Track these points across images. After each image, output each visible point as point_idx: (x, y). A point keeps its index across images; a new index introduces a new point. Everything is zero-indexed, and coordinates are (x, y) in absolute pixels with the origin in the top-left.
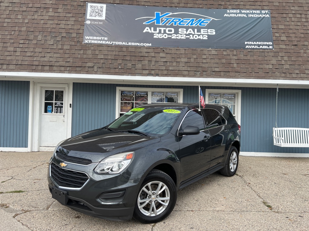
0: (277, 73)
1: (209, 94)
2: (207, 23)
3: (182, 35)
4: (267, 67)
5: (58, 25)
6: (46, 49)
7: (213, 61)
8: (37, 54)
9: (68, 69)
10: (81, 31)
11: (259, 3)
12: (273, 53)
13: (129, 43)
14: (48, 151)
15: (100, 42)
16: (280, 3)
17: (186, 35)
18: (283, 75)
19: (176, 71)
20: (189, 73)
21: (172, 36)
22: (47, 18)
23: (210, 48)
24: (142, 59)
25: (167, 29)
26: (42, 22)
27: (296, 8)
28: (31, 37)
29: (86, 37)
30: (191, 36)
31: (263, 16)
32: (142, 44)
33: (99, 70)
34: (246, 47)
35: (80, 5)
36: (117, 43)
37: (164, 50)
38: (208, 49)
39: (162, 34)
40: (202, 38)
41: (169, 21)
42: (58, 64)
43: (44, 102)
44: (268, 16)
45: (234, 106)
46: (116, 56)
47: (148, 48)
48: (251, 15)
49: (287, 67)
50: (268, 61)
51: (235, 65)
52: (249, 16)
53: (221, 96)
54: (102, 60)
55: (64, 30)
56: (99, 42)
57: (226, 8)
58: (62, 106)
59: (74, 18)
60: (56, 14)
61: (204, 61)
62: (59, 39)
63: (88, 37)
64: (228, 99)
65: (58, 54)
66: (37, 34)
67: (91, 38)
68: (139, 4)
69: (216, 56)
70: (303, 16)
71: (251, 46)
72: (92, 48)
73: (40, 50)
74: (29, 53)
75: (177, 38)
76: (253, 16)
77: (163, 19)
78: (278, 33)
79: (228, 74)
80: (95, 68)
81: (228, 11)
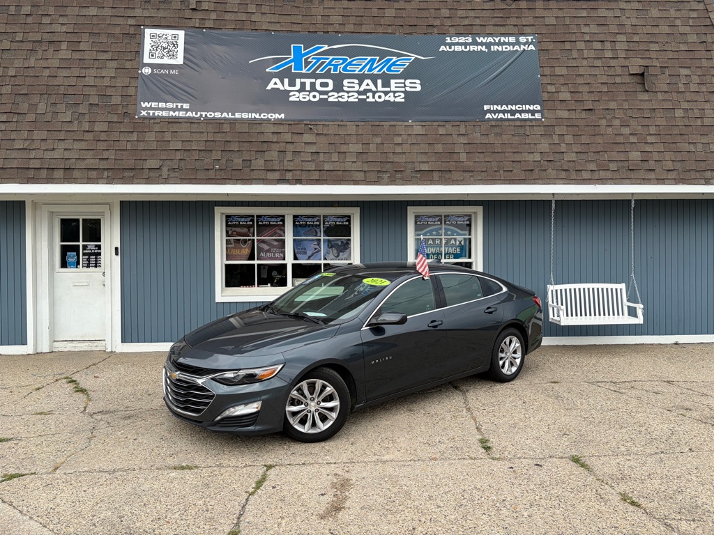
0: (550, 170)
1: (417, 217)
2: (404, 65)
3: (350, 94)
4: (531, 158)
5: (81, 79)
6: (56, 133)
7: (416, 149)
8: (36, 145)
9: (106, 174)
10: (131, 91)
11: (513, 21)
12: (542, 128)
13: (236, 114)
14: (73, 349)
15: (174, 115)
16: (559, 19)
17: (359, 93)
18: (563, 175)
19: (338, 172)
20: (365, 177)
21: (329, 97)
22: (57, 63)
23: (410, 121)
24: (265, 147)
25: (318, 82)
26: (46, 73)
27: (594, 29)
28: (24, 107)
29: (142, 103)
30: (370, 94)
31: (522, 49)
32: (264, 116)
33: (172, 175)
34: (486, 117)
35: (128, 34)
36: (211, 115)
37: (312, 127)
38: (406, 124)
39: (308, 93)
40: (392, 99)
41: (323, 63)
42: (83, 165)
43: (58, 244)
44: (532, 47)
45: (470, 240)
46: (208, 143)
47: (278, 123)
48: (496, 47)
49: (573, 156)
50: (532, 146)
51: (463, 157)
52: (492, 50)
53: (440, 220)
54: (178, 153)
55: (95, 89)
56: (171, 113)
57: (445, 34)
58: (99, 251)
59: (116, 62)
60: (77, 56)
61: (398, 149)
62: (82, 109)
63: (146, 103)
64: (457, 226)
65: (83, 143)
66: (35, 100)
67: (153, 106)
68: (256, 28)
69: (422, 137)
70: (608, 45)
71: (497, 114)
72: (157, 128)
73: (44, 135)
74: (20, 141)
75: (340, 100)
76: (500, 49)
77: (309, 60)
78: (554, 84)
79: (447, 176)
80: (165, 170)
81: (448, 38)
